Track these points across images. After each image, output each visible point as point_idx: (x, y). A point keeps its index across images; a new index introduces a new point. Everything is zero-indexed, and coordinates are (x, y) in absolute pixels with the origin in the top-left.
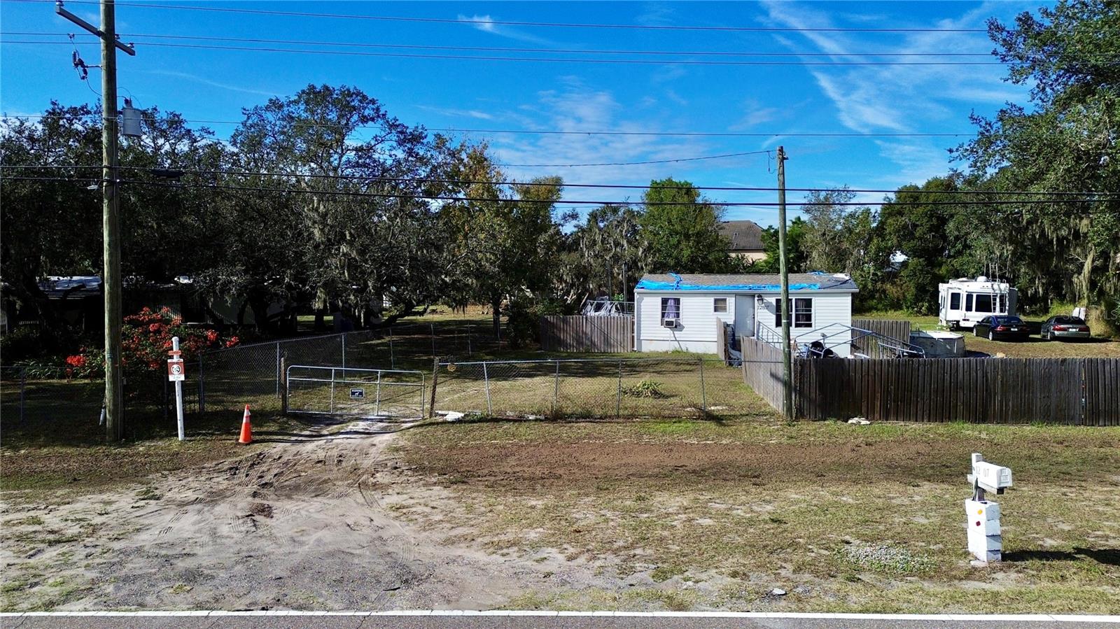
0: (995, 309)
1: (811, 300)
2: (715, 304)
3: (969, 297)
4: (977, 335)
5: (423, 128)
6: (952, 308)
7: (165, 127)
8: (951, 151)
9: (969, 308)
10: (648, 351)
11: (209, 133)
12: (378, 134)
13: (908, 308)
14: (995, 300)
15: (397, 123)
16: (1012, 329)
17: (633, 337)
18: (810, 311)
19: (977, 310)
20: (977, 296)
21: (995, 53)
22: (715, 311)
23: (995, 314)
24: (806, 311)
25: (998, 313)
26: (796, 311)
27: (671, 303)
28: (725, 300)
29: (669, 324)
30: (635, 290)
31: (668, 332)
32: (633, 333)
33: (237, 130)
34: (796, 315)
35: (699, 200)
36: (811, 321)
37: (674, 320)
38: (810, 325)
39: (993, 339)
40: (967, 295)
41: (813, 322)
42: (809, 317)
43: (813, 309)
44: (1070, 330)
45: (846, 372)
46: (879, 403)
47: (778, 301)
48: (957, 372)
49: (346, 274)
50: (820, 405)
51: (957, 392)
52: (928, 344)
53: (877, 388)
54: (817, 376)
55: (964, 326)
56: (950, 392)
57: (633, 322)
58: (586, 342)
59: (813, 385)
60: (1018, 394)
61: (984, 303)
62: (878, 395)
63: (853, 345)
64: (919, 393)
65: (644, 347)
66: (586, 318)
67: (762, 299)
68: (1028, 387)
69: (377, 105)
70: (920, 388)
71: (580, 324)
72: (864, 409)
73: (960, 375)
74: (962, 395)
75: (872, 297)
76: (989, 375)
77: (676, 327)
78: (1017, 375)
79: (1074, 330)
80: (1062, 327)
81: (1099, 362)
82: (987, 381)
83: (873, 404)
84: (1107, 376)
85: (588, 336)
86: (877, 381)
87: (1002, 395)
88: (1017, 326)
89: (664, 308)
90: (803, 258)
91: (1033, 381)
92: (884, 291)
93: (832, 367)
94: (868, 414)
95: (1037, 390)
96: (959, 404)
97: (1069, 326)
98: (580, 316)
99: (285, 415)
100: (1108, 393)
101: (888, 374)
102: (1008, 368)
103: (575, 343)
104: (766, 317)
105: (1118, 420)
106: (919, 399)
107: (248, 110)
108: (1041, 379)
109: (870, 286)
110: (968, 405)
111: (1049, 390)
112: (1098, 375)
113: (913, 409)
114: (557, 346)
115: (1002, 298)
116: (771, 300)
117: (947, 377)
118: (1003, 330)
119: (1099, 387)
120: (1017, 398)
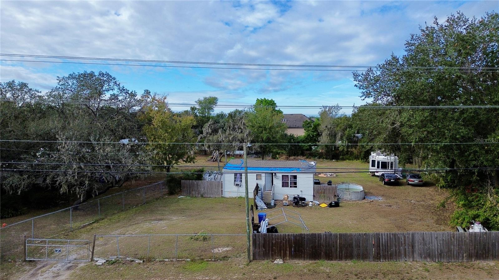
0: (388, 168)
1: (296, 176)
2: (257, 176)
3: (378, 162)
6: (372, 166)
9: (378, 167)
10: (228, 197)
11: (38, 92)
12: (116, 93)
14: (389, 164)
15: (124, 89)
16: (391, 181)
17: (222, 190)
19: (381, 168)
20: (381, 162)
21: (356, 86)
22: (257, 180)
23: (388, 170)
26: (290, 180)
27: (238, 175)
28: (261, 175)
29: (237, 185)
31: (235, 188)
32: (222, 188)
33: (52, 90)
34: (291, 182)
35: (277, 109)
36: (296, 185)
37: (239, 183)
38: (296, 187)
39: (384, 184)
41: (297, 185)
42: (295, 183)
43: (297, 180)
45: (274, 239)
46: (288, 253)
47: (283, 176)
48: (321, 239)
49: (76, 177)
50: (263, 254)
51: (321, 248)
52: (348, 194)
53: (288, 246)
54: (262, 241)
55: (376, 175)
56: (318, 247)
57: (222, 184)
58: (202, 193)
59: (261, 245)
60: (346, 248)
61: (384, 165)
62: (288, 249)
63: (314, 196)
64: (305, 248)
65: (227, 195)
66: (202, 182)
67: (276, 175)
68: (351, 245)
69: (116, 80)
70: (305, 246)
71: (199, 184)
72: (282, 255)
73: (322, 241)
74: (323, 249)
75: (347, 154)
76: (334, 240)
77: (240, 186)
78: (346, 241)
79: (417, 181)
80: (412, 180)
81: (380, 234)
82: (333, 243)
83: (286, 253)
84: (384, 240)
85: (203, 190)
86: (287, 243)
87: (340, 249)
88: (393, 179)
89: (235, 178)
90: (319, 135)
91: (353, 242)
92: (352, 152)
93: (269, 237)
94: (284, 257)
95: (354, 247)
96: (322, 253)
97: (415, 180)
98: (199, 181)
99: (25, 261)
100: (384, 248)
101: (292, 240)
102: (342, 237)
103: (197, 193)
104: (278, 182)
105: (388, 259)
106: (305, 251)
107: (60, 78)
108: (356, 242)
109: (345, 149)
110: (326, 253)
111: (359, 247)
112: (380, 240)
113: (303, 255)
114: (189, 194)
115: (392, 163)
116: (280, 175)
117: (317, 241)
118: (388, 181)
119: (380, 245)
120: (346, 250)
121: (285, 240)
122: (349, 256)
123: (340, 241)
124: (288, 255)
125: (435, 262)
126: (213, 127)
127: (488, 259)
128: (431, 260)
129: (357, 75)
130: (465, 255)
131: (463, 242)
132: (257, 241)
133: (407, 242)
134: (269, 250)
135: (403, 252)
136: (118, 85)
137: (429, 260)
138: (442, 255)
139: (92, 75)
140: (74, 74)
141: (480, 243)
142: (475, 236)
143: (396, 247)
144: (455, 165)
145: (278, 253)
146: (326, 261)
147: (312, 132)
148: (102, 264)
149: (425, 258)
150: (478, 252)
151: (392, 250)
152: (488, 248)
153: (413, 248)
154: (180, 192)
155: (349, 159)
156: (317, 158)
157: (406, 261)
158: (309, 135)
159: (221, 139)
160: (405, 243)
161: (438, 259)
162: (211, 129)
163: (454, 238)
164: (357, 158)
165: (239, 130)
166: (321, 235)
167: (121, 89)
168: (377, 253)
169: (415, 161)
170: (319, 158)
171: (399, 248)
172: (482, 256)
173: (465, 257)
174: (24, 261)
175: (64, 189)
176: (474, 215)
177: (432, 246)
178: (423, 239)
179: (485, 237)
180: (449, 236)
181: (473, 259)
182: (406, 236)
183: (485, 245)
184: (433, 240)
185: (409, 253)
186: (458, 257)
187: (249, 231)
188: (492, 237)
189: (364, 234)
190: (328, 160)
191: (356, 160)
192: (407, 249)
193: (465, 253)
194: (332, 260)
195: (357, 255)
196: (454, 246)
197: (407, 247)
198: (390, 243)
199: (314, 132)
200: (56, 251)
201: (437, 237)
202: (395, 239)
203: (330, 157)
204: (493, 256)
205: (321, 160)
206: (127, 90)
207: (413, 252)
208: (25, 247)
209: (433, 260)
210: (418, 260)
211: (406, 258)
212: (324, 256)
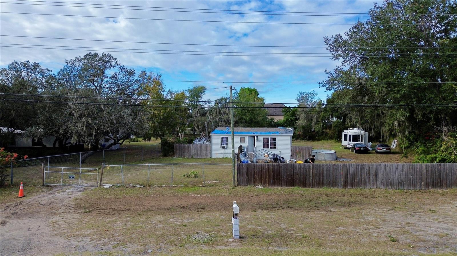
0: (359, 141)
1: (276, 138)
2: (241, 138)
3: (350, 136)
4: (351, 151)
5: (133, 70)
6: (344, 140)
7: (32, 68)
8: (320, 83)
9: (350, 140)
10: (215, 158)
11: (49, 71)
12: (117, 72)
13: (335, 139)
14: (359, 137)
15: (124, 67)
16: (362, 149)
17: (210, 152)
18: (276, 142)
19: (353, 141)
20: (353, 135)
21: (327, 49)
22: (241, 142)
23: (359, 143)
24: (274, 142)
25: (360, 143)
26: (270, 142)
27: (224, 139)
28: (244, 138)
29: (223, 147)
30: (211, 134)
31: (222, 150)
32: (210, 150)
33: (61, 69)
34: (271, 144)
35: (259, 96)
36: (276, 146)
37: (225, 146)
38: (275, 148)
39: (355, 153)
40: (349, 135)
41: (277, 147)
42: (275, 145)
43: (277, 142)
44: (383, 149)
45: (256, 168)
46: (268, 180)
47: (264, 138)
48: (296, 168)
49: (85, 129)
50: (246, 181)
51: (296, 176)
52: (322, 155)
53: (267, 174)
54: (245, 170)
55: (348, 147)
56: (294, 176)
57: (210, 146)
58: (192, 155)
59: (244, 173)
60: (318, 177)
61: (355, 138)
62: (268, 177)
63: (291, 156)
64: (282, 176)
65: (214, 156)
66: (192, 145)
67: (258, 138)
68: (322, 174)
69: (117, 60)
70: (283, 174)
71: (190, 147)
72: (263, 182)
73: (297, 170)
74: (298, 177)
75: (322, 135)
76: (308, 170)
77: (226, 148)
78: (318, 170)
79: (384, 149)
80: (380, 148)
81: (348, 165)
82: (307, 172)
83: (266, 180)
84: (351, 170)
85: (193, 152)
86: (267, 172)
87: (312, 177)
88: (363, 148)
89: (222, 141)
90: (297, 119)
91: (324, 172)
92: (327, 132)
93: (251, 167)
94: (264, 184)
95: (325, 176)
96: (297, 180)
97: (382, 148)
98: (190, 144)
99: (44, 185)
100: (351, 176)
101: (271, 169)
102: (315, 167)
103: (188, 154)
104: (259, 144)
105: (355, 187)
106: (283, 178)
107: (68, 61)
108: (326, 171)
109: (321, 130)
110: (300, 181)
111: (330, 175)
112: (347, 170)
113: (280, 182)
114: (181, 155)
115: (362, 136)
116: (261, 138)
117: (293, 170)
118: (358, 149)
119: (347, 174)
120: (318, 178)
121: (265, 169)
122: (321, 184)
123: (312, 170)
124: (268, 182)
125: (396, 189)
126: (201, 112)
127: (442, 187)
128: (392, 188)
129: (328, 39)
130: (422, 184)
131: (420, 172)
132: (241, 170)
133: (371, 173)
134: (251, 178)
135: (367, 180)
136: (119, 64)
137: (390, 187)
138: (402, 183)
139: (96, 55)
140: (80, 58)
141: (435, 173)
142: (431, 167)
143: (361, 176)
144: (414, 113)
145: (259, 181)
146: (301, 188)
147: (291, 116)
148: (109, 187)
149: (387, 185)
150: (433, 181)
151: (358, 178)
152: (443, 177)
153: (376, 177)
154: (173, 155)
155: (324, 140)
156: (295, 139)
157: (370, 188)
158: (287, 120)
159: (209, 120)
160: (369, 173)
161: (399, 187)
162: (200, 113)
163: (412, 169)
164: (331, 138)
165: (224, 115)
166: (296, 165)
167: (121, 68)
168: (346, 181)
169: (382, 131)
170: (297, 139)
171: (364, 177)
172: (438, 185)
173: (422, 185)
174: (42, 186)
175: (74, 140)
176: (432, 158)
177: (393, 176)
178: (386, 170)
179: (440, 168)
180: (408, 167)
181: (430, 188)
182: (370, 167)
183: (440, 175)
184: (394, 171)
185: (373, 181)
186: (416, 186)
187: (234, 161)
188: (446, 168)
189: (334, 165)
190: (305, 141)
191: (331, 140)
192: (371, 178)
193: (423, 182)
194: (306, 186)
195: (328, 182)
196: (412, 175)
197: (371, 177)
198: (357, 173)
199: (292, 116)
200: (70, 177)
201: (397, 168)
202: (361, 169)
203: (307, 138)
204: (447, 184)
205: (299, 140)
206: (126, 69)
207: (376, 181)
208: (44, 173)
209: (394, 188)
210: (381, 188)
211: (370, 186)
212: (299, 183)
